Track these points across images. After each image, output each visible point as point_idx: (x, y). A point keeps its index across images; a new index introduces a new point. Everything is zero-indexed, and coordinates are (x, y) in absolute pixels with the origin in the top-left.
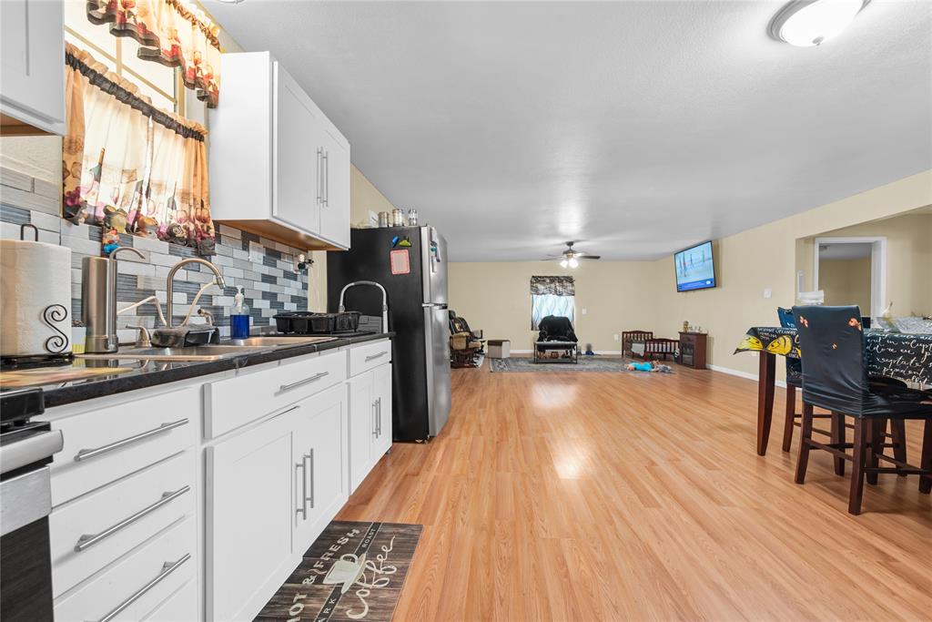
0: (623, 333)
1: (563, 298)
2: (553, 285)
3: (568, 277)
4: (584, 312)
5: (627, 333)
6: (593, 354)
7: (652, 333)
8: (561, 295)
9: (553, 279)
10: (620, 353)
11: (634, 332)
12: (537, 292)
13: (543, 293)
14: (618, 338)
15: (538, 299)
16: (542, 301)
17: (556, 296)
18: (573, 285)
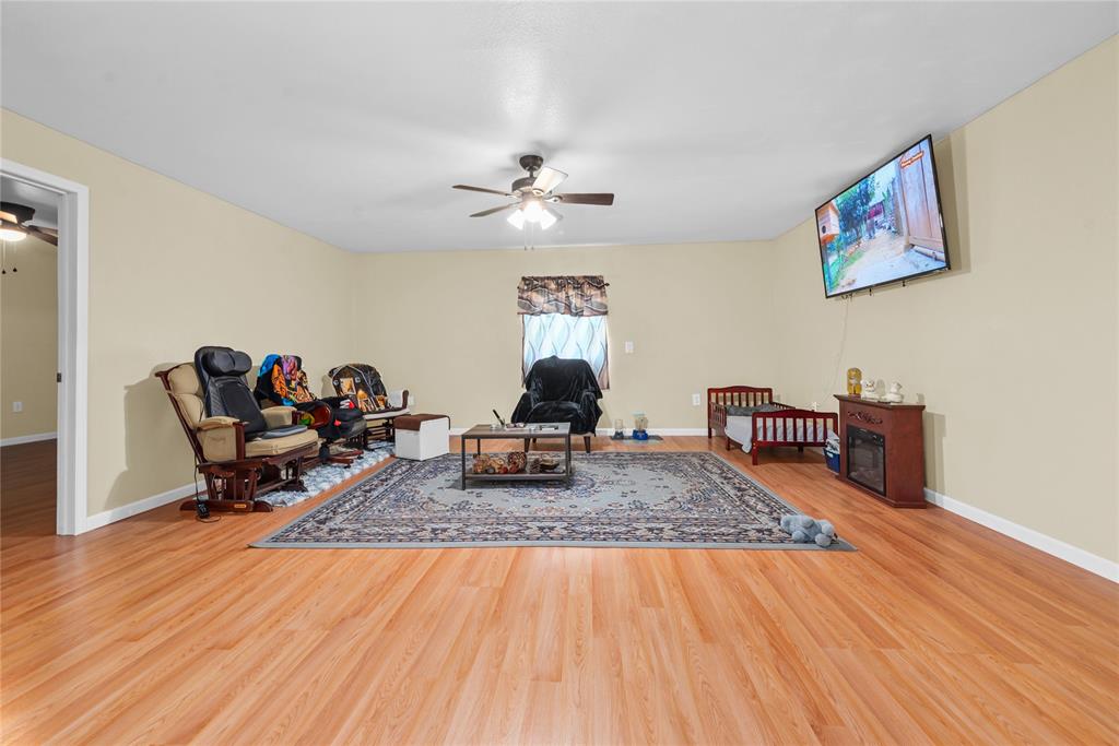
0: (710, 391)
1: (584, 320)
2: (562, 295)
3: (593, 278)
4: (629, 347)
5: (717, 391)
6: (646, 437)
7: (770, 391)
8: (579, 314)
9: (562, 283)
10: (705, 432)
11: (732, 389)
12: (528, 308)
13: (542, 312)
14: (699, 401)
15: (534, 323)
16: (542, 327)
17: (568, 316)
18: (603, 294)
